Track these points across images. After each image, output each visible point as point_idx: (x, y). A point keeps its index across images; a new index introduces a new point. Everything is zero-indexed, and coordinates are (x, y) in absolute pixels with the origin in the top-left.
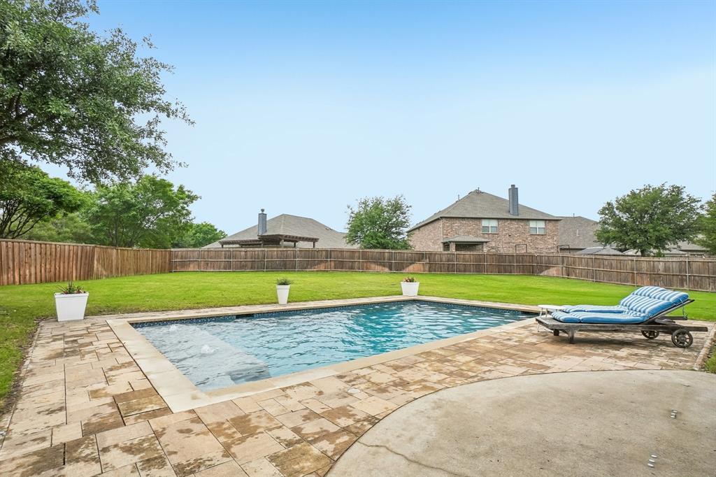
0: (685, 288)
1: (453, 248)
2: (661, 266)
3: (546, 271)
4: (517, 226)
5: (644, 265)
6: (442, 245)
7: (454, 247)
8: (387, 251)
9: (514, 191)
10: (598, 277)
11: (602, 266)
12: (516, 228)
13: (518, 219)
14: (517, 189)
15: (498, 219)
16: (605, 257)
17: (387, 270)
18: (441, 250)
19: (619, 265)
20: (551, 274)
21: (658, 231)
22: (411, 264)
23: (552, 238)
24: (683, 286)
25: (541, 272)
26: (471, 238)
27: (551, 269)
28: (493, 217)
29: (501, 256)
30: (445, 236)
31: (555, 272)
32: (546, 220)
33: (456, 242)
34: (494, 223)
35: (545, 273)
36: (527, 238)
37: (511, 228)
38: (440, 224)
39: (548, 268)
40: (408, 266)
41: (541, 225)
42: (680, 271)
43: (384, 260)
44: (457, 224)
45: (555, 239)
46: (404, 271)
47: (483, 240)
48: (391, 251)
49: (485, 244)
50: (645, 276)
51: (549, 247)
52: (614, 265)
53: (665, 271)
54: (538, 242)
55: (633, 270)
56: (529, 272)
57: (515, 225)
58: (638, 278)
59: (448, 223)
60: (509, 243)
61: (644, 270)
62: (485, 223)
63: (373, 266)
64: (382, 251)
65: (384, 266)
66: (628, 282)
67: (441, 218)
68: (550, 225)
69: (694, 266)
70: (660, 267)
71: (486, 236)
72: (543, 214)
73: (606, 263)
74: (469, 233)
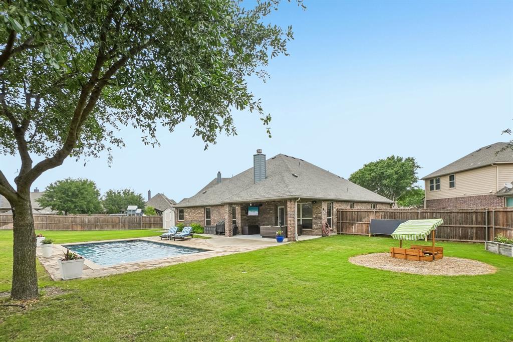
2: (87, 220)
3: (4, 226)
5: (78, 220)
10: (50, 227)
11: (53, 221)
19: (64, 221)
20: (9, 228)
24: (96, 228)
42: (95, 222)
50: (78, 225)
53: (88, 222)
55: (72, 222)
58: (75, 227)
61: (78, 222)
66: (69, 229)
73: (56, 219)
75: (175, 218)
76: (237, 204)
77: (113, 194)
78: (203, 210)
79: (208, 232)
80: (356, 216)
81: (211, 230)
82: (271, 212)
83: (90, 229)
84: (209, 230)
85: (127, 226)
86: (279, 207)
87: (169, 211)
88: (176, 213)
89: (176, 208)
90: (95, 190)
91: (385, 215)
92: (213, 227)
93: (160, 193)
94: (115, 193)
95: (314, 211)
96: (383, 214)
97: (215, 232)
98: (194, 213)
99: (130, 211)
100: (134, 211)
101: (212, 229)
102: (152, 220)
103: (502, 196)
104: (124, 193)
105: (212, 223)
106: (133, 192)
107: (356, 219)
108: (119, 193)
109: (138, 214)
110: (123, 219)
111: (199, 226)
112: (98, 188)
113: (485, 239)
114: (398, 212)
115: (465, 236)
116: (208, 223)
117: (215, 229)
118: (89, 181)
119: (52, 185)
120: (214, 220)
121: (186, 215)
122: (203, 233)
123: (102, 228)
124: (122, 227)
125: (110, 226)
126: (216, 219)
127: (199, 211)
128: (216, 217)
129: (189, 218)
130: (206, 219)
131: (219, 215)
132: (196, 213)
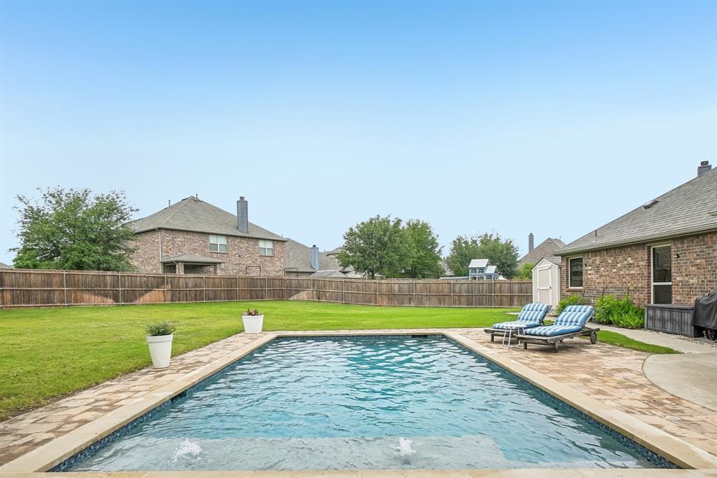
0: (412, 305)
1: (180, 270)
3: (296, 296)
4: (247, 245)
5: (384, 287)
6: (160, 267)
7: (183, 269)
8: (109, 273)
9: (243, 204)
11: (350, 289)
12: (246, 248)
13: (249, 238)
14: (247, 202)
15: (227, 236)
16: (353, 280)
17: (110, 301)
18: (160, 271)
19: (364, 287)
20: (301, 298)
21: (391, 257)
22: (146, 291)
23: (279, 260)
24: (410, 303)
25: (290, 297)
26: (198, 258)
27: (301, 293)
28: (221, 233)
29: (252, 279)
30: (164, 254)
31: (305, 296)
32: (273, 240)
33: (184, 262)
34: (222, 241)
35: (295, 297)
36: (256, 260)
37: (241, 248)
38: (158, 237)
39: (298, 292)
40: (143, 295)
41: (269, 245)
42: (409, 291)
43: (105, 286)
44: (180, 239)
45: (282, 261)
46: (137, 302)
47: (216, 260)
48: (115, 273)
49: (218, 265)
50: (384, 297)
51: (277, 269)
52: (360, 288)
53: (399, 292)
54: (267, 263)
55: (376, 291)
56: (279, 297)
57: (245, 244)
58: (379, 298)
59: (169, 237)
60: (239, 264)
61: (384, 292)
62: (213, 240)
63: (86, 296)
64: (101, 273)
65: (106, 296)
66: (371, 302)
67: (160, 229)
68: (278, 247)
69: (418, 286)
70: (396, 288)
71: (215, 255)
72: (270, 233)
73: (354, 285)
74: (194, 250)
75: (561, 282)
77: (464, 245)
78: (642, 254)
79: (658, 325)
81: (671, 320)
83: (401, 304)
84: (663, 320)
85: (464, 300)
87: (546, 264)
88: (564, 268)
89: (563, 256)
90: (430, 238)
92: (681, 310)
93: (553, 237)
94: (466, 243)
97: (689, 329)
98: (614, 266)
99: (474, 269)
100: (482, 270)
101: (676, 315)
102: (516, 287)
104: (482, 241)
105: (676, 297)
106: (498, 239)
108: (474, 242)
109: (489, 276)
110: (458, 286)
111: (629, 303)
112: (434, 235)
116: (663, 295)
117: (688, 317)
118: (421, 223)
119: (351, 229)
120: (685, 284)
121: (589, 274)
122: (641, 327)
123: (420, 303)
124: (454, 303)
125: (434, 300)
126: (694, 281)
127: (629, 259)
128: (695, 275)
129: (598, 281)
130: (653, 284)
131: (710, 268)
132: (619, 265)
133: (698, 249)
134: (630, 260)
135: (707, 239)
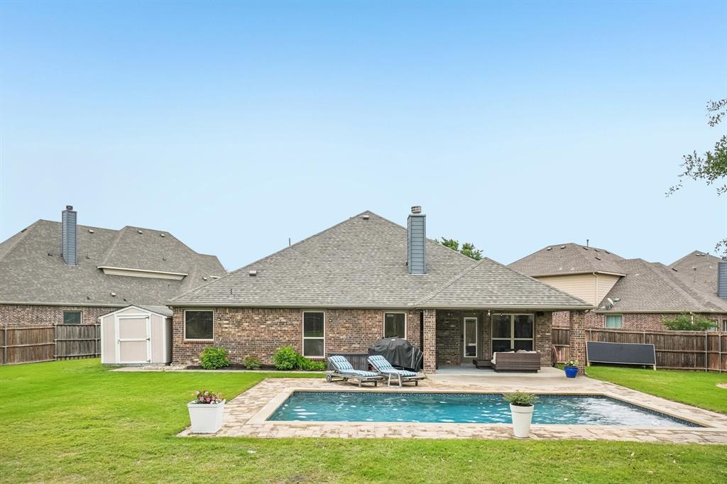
76: (430, 309)
78: (295, 316)
80: (564, 336)
82: (452, 326)
86: (465, 318)
87: (137, 313)
88: (179, 320)
89: (178, 307)
91: (603, 337)
95: (539, 328)
96: (600, 335)
98: (262, 323)
103: (603, 314)
105: (329, 347)
107: (564, 342)
113: (704, 366)
114: (619, 333)
115: (687, 364)
120: (337, 339)
121: (226, 327)
126: (344, 337)
127: (281, 318)
128: (344, 333)
129: (239, 334)
130: (304, 338)
131: (355, 329)
132: (268, 322)
133: (347, 317)
134: (283, 320)
135: (354, 312)
